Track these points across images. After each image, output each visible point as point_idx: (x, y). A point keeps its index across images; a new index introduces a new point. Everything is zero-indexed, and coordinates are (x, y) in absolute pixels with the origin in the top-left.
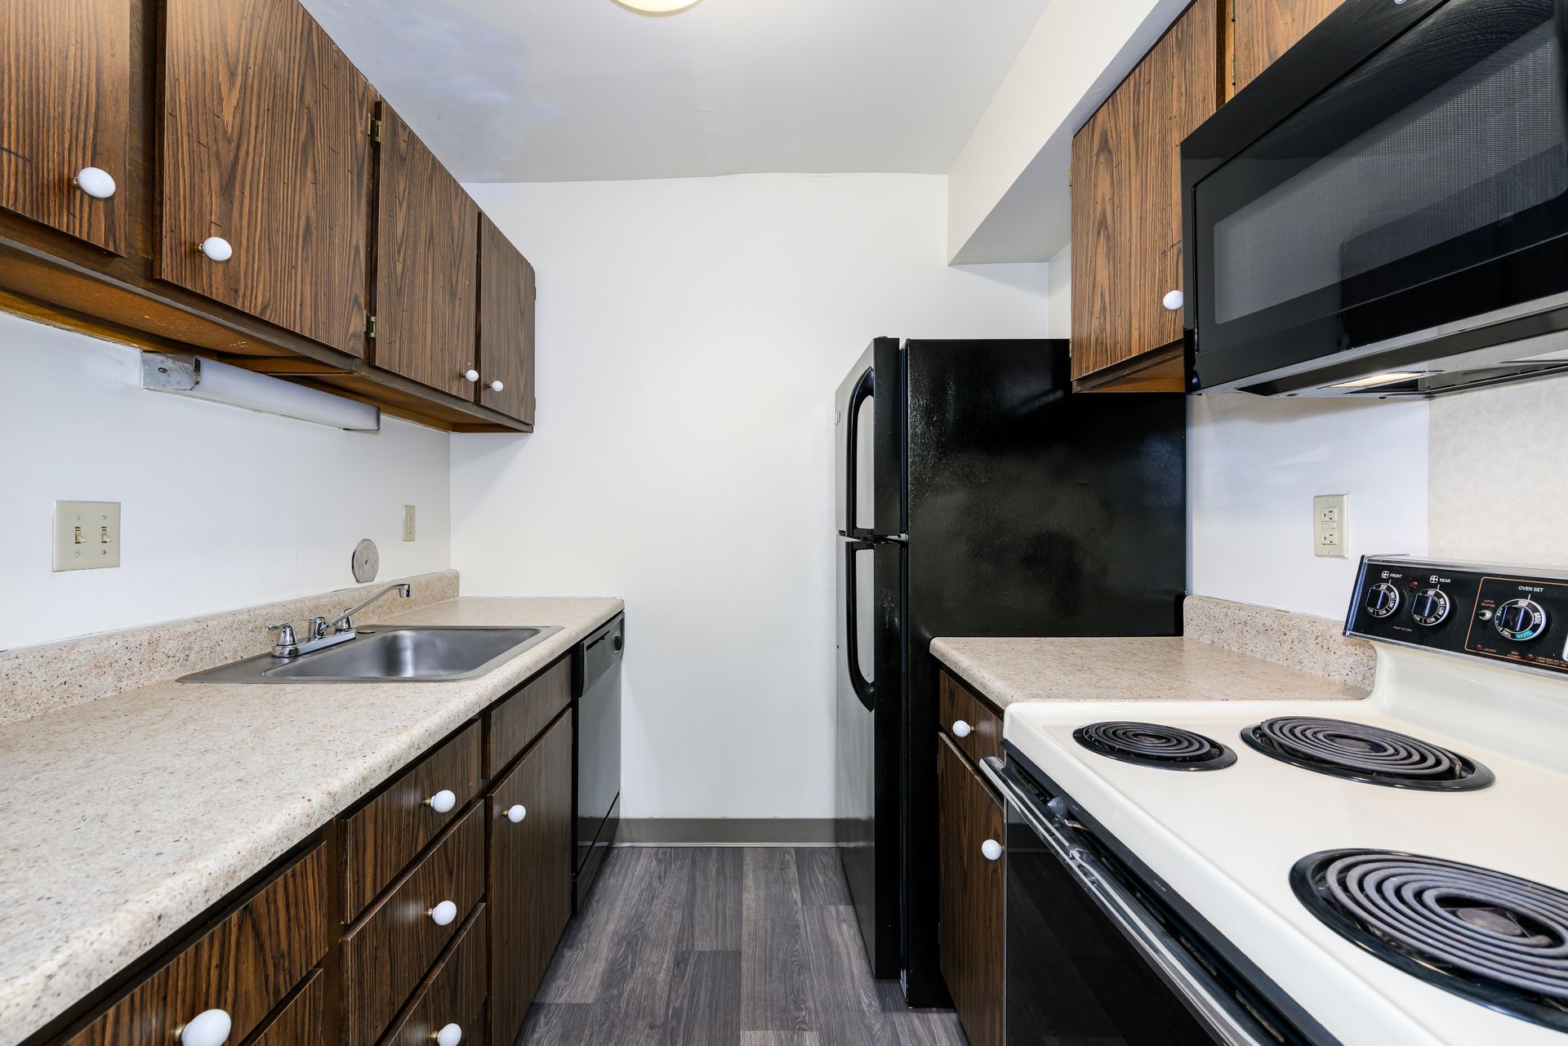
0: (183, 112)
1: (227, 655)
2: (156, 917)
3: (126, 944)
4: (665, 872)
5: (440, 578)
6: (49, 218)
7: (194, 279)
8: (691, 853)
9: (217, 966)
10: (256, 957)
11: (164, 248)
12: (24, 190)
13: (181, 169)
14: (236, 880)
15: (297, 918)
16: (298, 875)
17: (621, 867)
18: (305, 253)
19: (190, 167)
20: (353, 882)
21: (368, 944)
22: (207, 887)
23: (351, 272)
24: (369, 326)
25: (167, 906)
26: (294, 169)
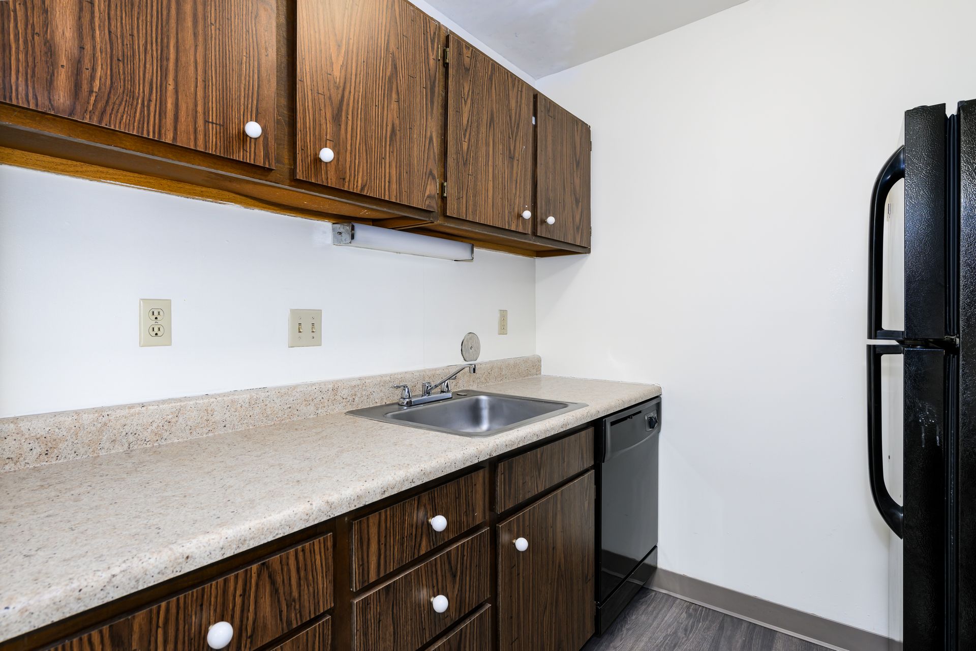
0: (308, 77)
1: (377, 401)
2: (185, 557)
3: (163, 568)
4: (692, 627)
5: (526, 360)
6: (233, 155)
7: (316, 176)
8: (721, 618)
9: (241, 595)
10: (271, 596)
11: (298, 160)
12: (220, 142)
13: (307, 112)
14: (246, 546)
15: (307, 579)
16: (307, 551)
17: (654, 608)
18: (391, 147)
19: (313, 109)
20: (358, 564)
21: (372, 609)
22: (223, 546)
23: (426, 155)
24: (442, 187)
25: (193, 552)
26: (382, 95)
